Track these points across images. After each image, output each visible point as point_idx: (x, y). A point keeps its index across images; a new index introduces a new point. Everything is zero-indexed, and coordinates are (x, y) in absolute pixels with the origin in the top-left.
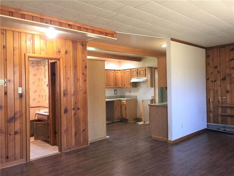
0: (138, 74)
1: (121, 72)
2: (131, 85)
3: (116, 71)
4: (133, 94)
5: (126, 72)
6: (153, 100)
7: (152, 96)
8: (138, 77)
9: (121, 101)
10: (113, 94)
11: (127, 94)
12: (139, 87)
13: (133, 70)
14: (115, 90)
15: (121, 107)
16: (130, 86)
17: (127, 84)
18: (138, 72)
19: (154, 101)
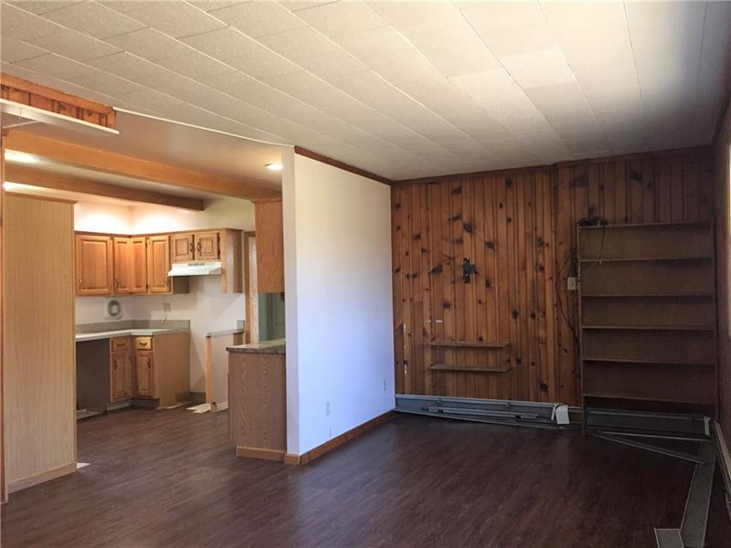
0: (193, 250)
1: (135, 242)
2: (169, 285)
3: (117, 239)
4: (176, 315)
5: (154, 241)
6: (242, 333)
7: (238, 321)
8: (194, 259)
9: (133, 337)
10: (107, 315)
11: (157, 315)
12: (199, 294)
13: (178, 237)
14: (113, 303)
15: (134, 360)
16: (166, 289)
17: (157, 283)
18: (193, 245)
19: (244, 335)
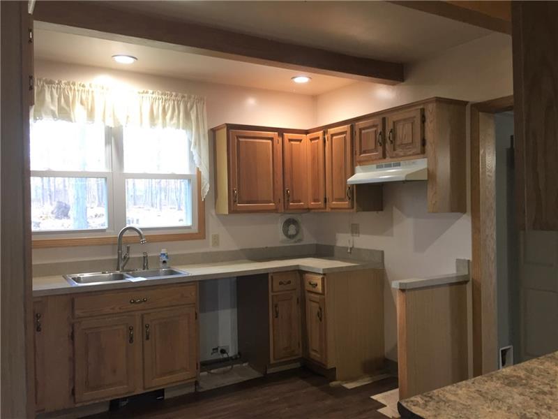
0: (383, 144)
1: (311, 140)
2: (351, 199)
3: (287, 136)
5: (332, 135)
6: (466, 282)
7: (458, 261)
8: (384, 156)
10: (282, 236)
11: (344, 240)
12: (396, 212)
13: (361, 124)
14: (288, 223)
16: (346, 203)
17: (336, 196)
18: (383, 134)
19: (469, 287)
